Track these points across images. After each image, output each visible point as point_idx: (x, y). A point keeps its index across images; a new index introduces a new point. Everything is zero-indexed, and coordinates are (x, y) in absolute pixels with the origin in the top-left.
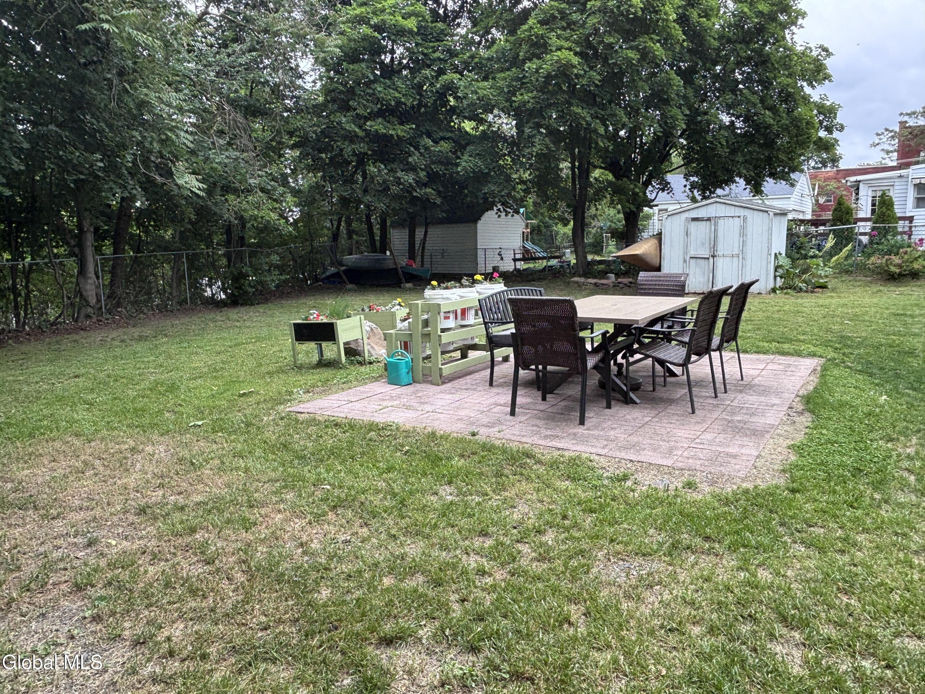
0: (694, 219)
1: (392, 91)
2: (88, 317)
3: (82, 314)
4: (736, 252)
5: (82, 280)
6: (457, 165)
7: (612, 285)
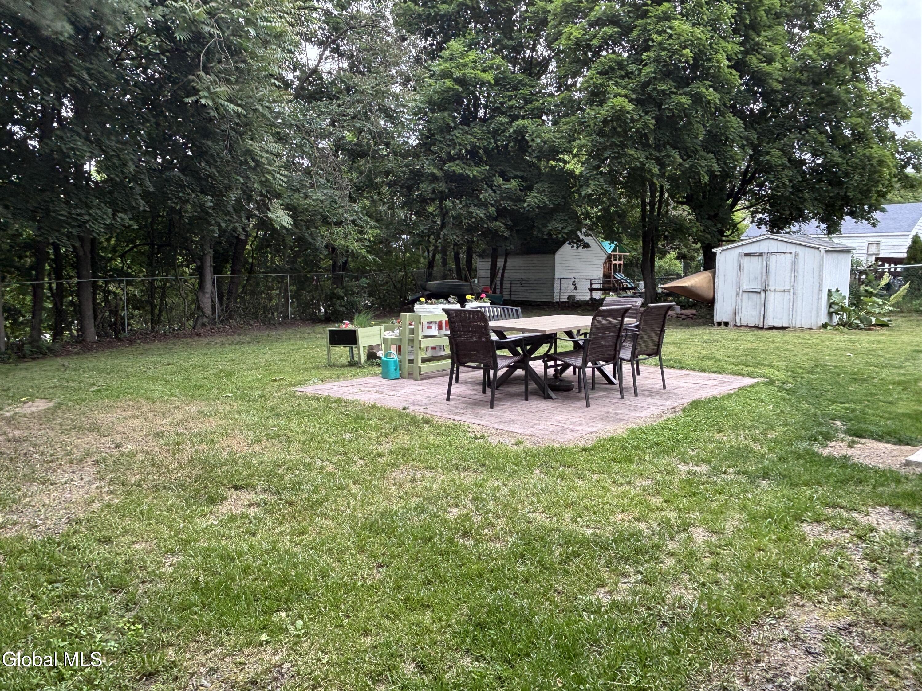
0: (747, 255)
1: (469, 137)
2: (203, 325)
3: (199, 322)
4: (787, 287)
5: (200, 295)
6: (525, 201)
7: (675, 316)
